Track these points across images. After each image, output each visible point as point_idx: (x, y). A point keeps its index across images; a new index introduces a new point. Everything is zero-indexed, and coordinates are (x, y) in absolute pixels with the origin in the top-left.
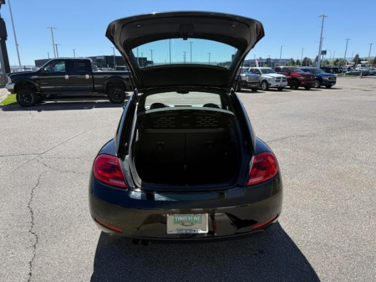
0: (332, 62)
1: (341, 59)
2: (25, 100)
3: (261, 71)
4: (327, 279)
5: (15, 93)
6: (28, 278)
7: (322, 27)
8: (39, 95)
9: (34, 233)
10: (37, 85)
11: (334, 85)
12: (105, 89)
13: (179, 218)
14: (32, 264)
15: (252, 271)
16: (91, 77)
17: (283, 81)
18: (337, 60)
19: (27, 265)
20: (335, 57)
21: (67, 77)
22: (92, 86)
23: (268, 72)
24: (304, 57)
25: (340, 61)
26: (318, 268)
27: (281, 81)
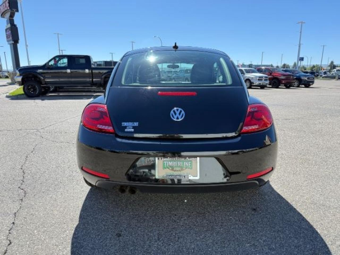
0: (309, 68)
1: (317, 65)
2: (30, 91)
3: (244, 71)
4: (329, 236)
5: (22, 85)
6: (11, 227)
7: (301, 32)
8: (44, 88)
9: (23, 189)
10: (42, 78)
11: (312, 84)
12: (102, 82)
13: (168, 163)
14: (17, 214)
15: (245, 226)
16: (90, 71)
17: (265, 80)
18: (314, 67)
19: (12, 216)
20: (311, 64)
21: (69, 71)
22: (91, 80)
23: (251, 72)
24: (283, 64)
25: (316, 67)
26: (317, 225)
27: (263, 80)
